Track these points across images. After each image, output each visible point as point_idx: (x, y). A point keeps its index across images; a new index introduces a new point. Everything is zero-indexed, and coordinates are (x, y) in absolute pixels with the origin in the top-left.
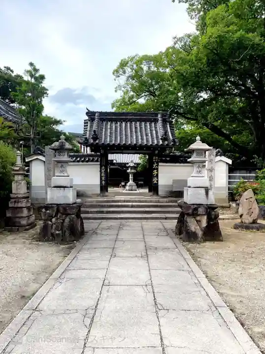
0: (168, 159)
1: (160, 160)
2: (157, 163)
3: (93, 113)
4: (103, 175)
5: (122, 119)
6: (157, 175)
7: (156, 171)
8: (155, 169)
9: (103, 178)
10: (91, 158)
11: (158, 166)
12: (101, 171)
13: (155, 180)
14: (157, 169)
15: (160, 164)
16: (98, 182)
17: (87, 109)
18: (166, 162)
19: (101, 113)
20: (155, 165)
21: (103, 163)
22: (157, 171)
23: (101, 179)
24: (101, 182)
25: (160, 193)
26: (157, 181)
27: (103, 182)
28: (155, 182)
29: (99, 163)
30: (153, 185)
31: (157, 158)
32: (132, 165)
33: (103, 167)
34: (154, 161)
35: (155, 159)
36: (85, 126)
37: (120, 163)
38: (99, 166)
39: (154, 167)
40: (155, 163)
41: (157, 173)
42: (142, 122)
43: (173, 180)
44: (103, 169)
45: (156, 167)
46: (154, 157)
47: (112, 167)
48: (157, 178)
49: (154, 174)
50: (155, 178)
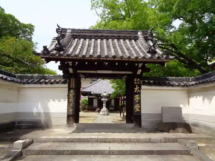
1: (143, 82)
2: (140, 86)
3: (65, 30)
4: (71, 100)
5: (97, 36)
6: (140, 100)
7: (137, 96)
8: (136, 93)
9: (71, 105)
11: (140, 89)
12: (68, 95)
13: (136, 107)
14: (140, 93)
15: (143, 87)
17: (58, 26)
18: (149, 84)
19: (73, 30)
20: (136, 89)
21: (71, 86)
22: (140, 97)
23: (69, 105)
26: (140, 109)
27: (71, 110)
28: (138, 110)
29: (67, 85)
30: (134, 114)
31: (139, 80)
33: (72, 91)
34: (135, 83)
35: (137, 82)
37: (96, 94)
39: (135, 91)
40: (137, 86)
41: (139, 98)
42: (120, 39)
43: (162, 108)
44: (72, 93)
45: (138, 91)
46: (136, 79)
47: (90, 97)
48: (139, 105)
49: (135, 99)
50: (137, 104)
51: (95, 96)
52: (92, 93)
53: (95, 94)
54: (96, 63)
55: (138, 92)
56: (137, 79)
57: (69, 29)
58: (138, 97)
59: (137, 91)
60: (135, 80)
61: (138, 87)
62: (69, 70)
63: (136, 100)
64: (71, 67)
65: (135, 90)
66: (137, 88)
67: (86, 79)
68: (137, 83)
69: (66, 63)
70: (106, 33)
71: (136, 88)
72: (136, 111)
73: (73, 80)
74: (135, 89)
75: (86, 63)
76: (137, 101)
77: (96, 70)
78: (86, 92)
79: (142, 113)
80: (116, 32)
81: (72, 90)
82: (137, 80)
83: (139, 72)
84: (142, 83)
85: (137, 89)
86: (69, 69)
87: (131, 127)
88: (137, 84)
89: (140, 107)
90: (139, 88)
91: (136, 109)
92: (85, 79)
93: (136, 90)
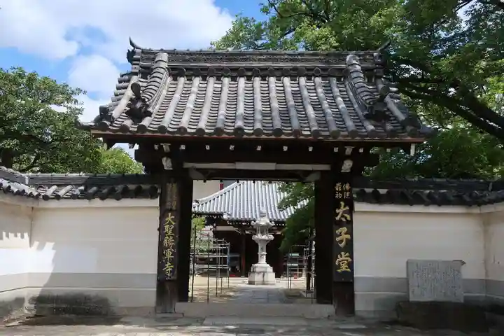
0: (383, 191)
1: (357, 194)
2: (350, 203)
3: (150, 55)
4: (169, 241)
6: (350, 243)
7: (345, 229)
8: (340, 224)
9: (169, 254)
10: (132, 187)
11: (351, 211)
12: (161, 229)
13: (342, 260)
14: (350, 223)
15: (358, 206)
16: (150, 266)
17: (132, 44)
18: (377, 199)
19: (173, 54)
20: (340, 211)
21: (168, 205)
22: (350, 232)
23: (161, 255)
24: (161, 265)
25: (359, 306)
26: (351, 265)
27: (169, 267)
28: (344, 268)
29: (156, 202)
30: (335, 279)
31: (347, 187)
32: (263, 221)
33: (170, 218)
34: (338, 196)
35: (342, 192)
36: (118, 88)
38: (157, 213)
39: (337, 218)
40: (342, 203)
41: (348, 236)
42: (296, 76)
43: (407, 263)
44: (170, 224)
45: (346, 218)
46: (338, 185)
48: (347, 254)
49: (338, 239)
50: (343, 253)
51: (235, 226)
52: (225, 217)
54: (232, 147)
55: (344, 220)
56: (342, 185)
57: (162, 51)
58: (346, 234)
59: (343, 216)
60: (338, 187)
61: (345, 207)
62: (164, 163)
63: (342, 241)
64: (168, 155)
65: (337, 214)
66: (343, 209)
67: (207, 181)
68: (343, 196)
69: (156, 147)
70: (259, 60)
71: (339, 208)
72: (339, 271)
73: (173, 189)
74: (337, 211)
75: (208, 147)
76: (342, 245)
77: (233, 161)
79: (355, 275)
80: (286, 57)
81: (170, 214)
82: (342, 188)
83: (347, 166)
84: (355, 196)
85: (344, 212)
86: (164, 160)
87: (327, 316)
88: (342, 199)
89: (350, 260)
90: (347, 208)
91: (339, 266)
92: (205, 181)
93: (341, 214)
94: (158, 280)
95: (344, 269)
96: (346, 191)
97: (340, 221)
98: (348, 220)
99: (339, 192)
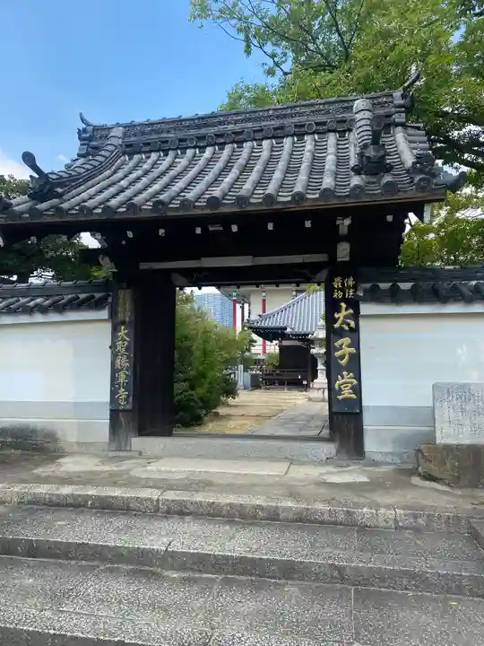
0: (406, 286)
1: (365, 290)
3: (103, 131)
4: (122, 361)
7: (347, 340)
8: (340, 333)
9: (122, 378)
11: (356, 316)
12: (113, 347)
13: (343, 382)
14: (355, 331)
15: (365, 309)
16: (100, 392)
18: (395, 297)
19: (129, 128)
20: (340, 316)
21: (120, 317)
22: (356, 344)
23: (113, 379)
24: (113, 393)
25: (370, 445)
26: (357, 390)
27: (123, 393)
28: (347, 393)
31: (351, 282)
32: (321, 334)
34: (338, 294)
35: (342, 289)
38: (108, 326)
39: (336, 326)
40: (343, 305)
41: (353, 350)
42: (283, 137)
43: (434, 386)
44: (123, 340)
45: (348, 324)
46: (337, 279)
47: (285, 343)
48: (351, 374)
49: (337, 354)
50: (345, 373)
51: (299, 340)
52: (289, 330)
53: (296, 335)
55: (346, 328)
56: (343, 279)
57: (118, 125)
58: (349, 346)
59: (344, 322)
60: (337, 283)
61: (346, 309)
63: (342, 357)
65: (336, 320)
66: (344, 313)
68: (344, 295)
71: (339, 311)
72: (340, 397)
73: (125, 296)
74: (336, 315)
76: (343, 362)
77: (198, 258)
78: (267, 329)
79: (365, 403)
80: (271, 113)
81: (122, 328)
82: (343, 284)
83: (344, 250)
84: (361, 294)
85: (346, 317)
86: (100, 258)
87: (324, 457)
88: (344, 300)
89: (355, 382)
90: (351, 311)
91: (340, 390)
93: (341, 319)
94: (111, 410)
95: (346, 395)
96: (349, 288)
97: (341, 328)
98: (351, 328)
99: (338, 289)
